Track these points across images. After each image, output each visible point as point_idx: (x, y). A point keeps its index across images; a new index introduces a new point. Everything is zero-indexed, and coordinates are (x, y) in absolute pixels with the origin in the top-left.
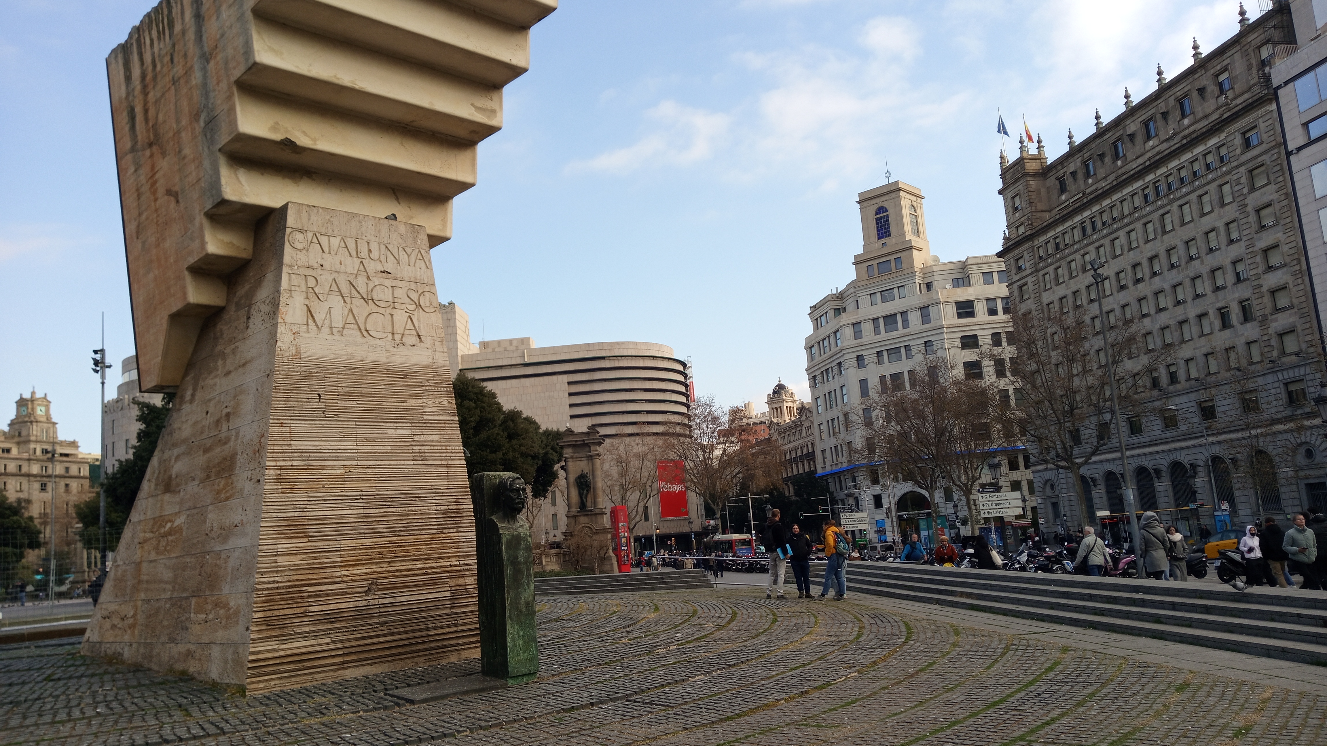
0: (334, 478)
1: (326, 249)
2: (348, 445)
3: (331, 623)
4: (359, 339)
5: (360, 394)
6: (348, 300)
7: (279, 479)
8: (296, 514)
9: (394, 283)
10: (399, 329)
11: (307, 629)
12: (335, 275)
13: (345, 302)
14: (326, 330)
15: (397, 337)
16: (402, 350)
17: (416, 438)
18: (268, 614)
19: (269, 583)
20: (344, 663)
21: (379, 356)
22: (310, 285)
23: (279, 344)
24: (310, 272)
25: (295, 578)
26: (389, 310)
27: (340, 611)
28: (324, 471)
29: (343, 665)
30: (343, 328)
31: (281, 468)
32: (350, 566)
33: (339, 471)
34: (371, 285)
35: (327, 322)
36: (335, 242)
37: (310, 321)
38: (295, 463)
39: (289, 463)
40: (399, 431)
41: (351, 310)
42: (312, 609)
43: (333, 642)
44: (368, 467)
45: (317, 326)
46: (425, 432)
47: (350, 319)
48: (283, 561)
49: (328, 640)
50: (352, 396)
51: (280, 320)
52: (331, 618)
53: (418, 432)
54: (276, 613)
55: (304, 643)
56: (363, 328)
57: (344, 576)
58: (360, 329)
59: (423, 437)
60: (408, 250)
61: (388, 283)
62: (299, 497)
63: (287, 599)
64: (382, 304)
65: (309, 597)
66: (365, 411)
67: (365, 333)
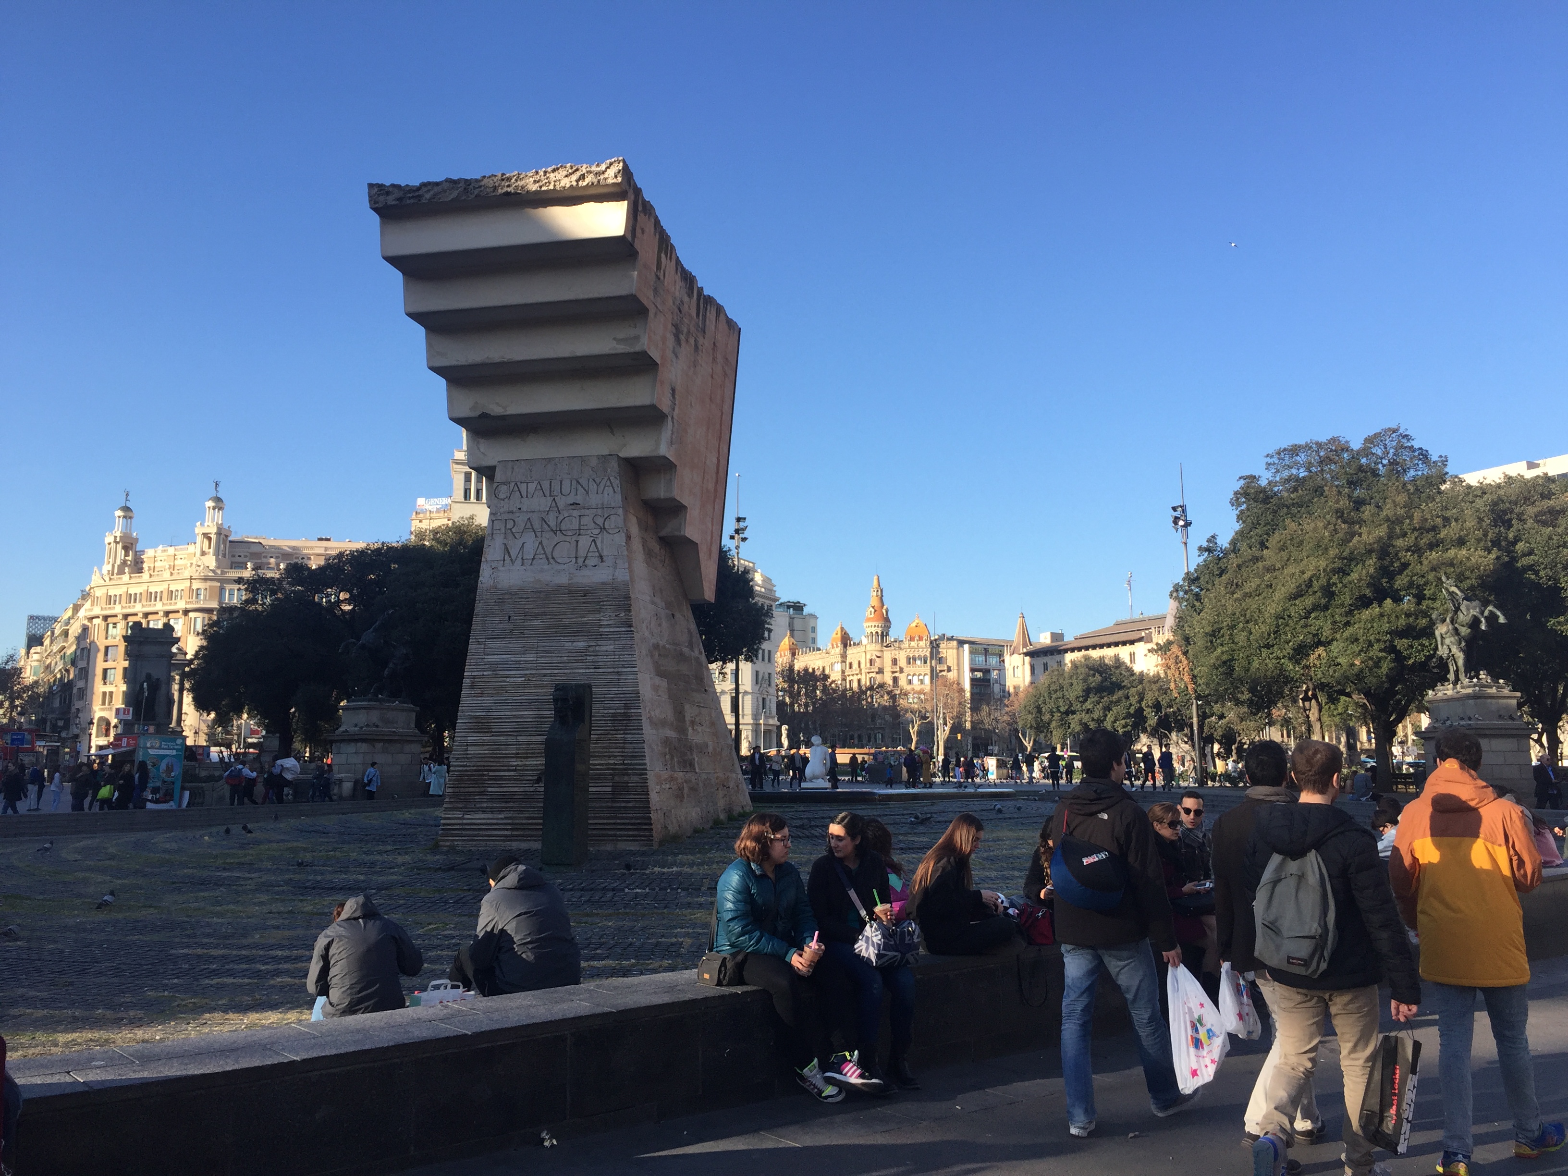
0: (518, 686)
1: (524, 494)
2: (531, 657)
3: (506, 802)
4: (546, 567)
5: (544, 614)
6: (539, 534)
7: (472, 687)
8: (484, 714)
9: (583, 512)
10: (582, 553)
11: (485, 805)
12: (529, 515)
13: (536, 536)
14: (519, 561)
15: (580, 560)
16: (585, 572)
17: (591, 649)
18: (457, 790)
19: (461, 766)
20: (512, 836)
21: (563, 580)
22: (509, 526)
23: (481, 578)
24: (510, 516)
25: (479, 764)
26: (574, 538)
27: (514, 793)
28: (508, 680)
29: (511, 838)
30: (533, 559)
31: (474, 677)
32: (524, 758)
33: (520, 679)
34: (561, 518)
35: (520, 556)
36: (532, 486)
37: (507, 557)
38: (485, 673)
39: (481, 673)
40: (575, 644)
41: (541, 543)
42: (490, 789)
43: (506, 818)
44: (545, 675)
45: (511, 560)
46: (599, 643)
47: (540, 550)
48: (472, 750)
49: (502, 816)
50: (536, 616)
51: (483, 559)
52: (506, 798)
53: (593, 644)
54: (462, 790)
55: (482, 816)
56: (550, 557)
57: (517, 765)
58: (548, 559)
59: (597, 648)
60: (598, 481)
61: (576, 513)
62: (488, 701)
63: (474, 780)
64: (570, 533)
65: (491, 780)
66: (550, 627)
67: (552, 561)
